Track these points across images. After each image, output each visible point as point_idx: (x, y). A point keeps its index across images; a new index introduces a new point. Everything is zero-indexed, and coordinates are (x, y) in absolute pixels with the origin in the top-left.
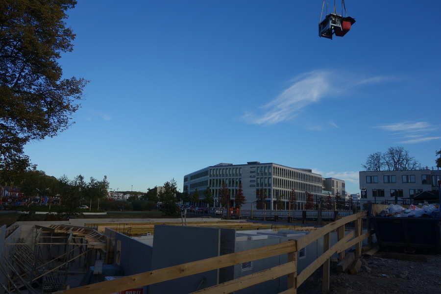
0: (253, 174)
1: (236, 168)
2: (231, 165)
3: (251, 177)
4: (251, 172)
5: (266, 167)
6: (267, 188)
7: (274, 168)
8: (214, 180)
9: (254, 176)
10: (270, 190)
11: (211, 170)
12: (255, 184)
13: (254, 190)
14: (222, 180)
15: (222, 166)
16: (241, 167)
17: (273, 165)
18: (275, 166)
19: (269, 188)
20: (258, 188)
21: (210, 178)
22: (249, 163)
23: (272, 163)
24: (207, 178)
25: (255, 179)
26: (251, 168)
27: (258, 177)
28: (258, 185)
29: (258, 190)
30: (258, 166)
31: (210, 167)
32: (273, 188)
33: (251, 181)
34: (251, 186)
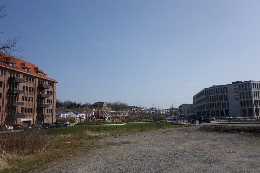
0: (236, 91)
3: (235, 92)
4: (235, 89)
5: (246, 84)
6: (249, 99)
7: (253, 84)
9: (238, 92)
10: (251, 101)
12: (239, 97)
13: (238, 102)
16: (226, 86)
17: (252, 82)
18: (254, 82)
19: (251, 99)
20: (241, 100)
21: (206, 96)
22: (233, 83)
23: (250, 81)
24: (204, 96)
25: (238, 94)
26: (234, 86)
27: (240, 92)
28: (241, 98)
29: (241, 102)
30: (240, 84)
31: (205, 89)
32: (254, 99)
33: (235, 96)
34: (236, 99)
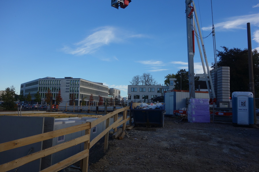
0: (68, 85)
1: (58, 81)
2: (54, 78)
3: (66, 86)
4: (67, 83)
5: (77, 80)
6: (76, 93)
7: (81, 81)
8: (42, 87)
9: (69, 86)
10: (78, 95)
11: (40, 81)
12: (69, 90)
13: (68, 94)
14: (47, 88)
15: (48, 79)
16: (60, 80)
17: (81, 80)
18: (82, 80)
19: (78, 93)
20: (71, 93)
21: (40, 86)
22: (66, 78)
23: (80, 79)
24: (38, 86)
25: (69, 87)
26: (67, 80)
27: (71, 86)
28: (71, 91)
29: (70, 94)
30: (71, 79)
31: (40, 79)
32: (80, 93)
33: (66, 89)
34: (66, 92)
